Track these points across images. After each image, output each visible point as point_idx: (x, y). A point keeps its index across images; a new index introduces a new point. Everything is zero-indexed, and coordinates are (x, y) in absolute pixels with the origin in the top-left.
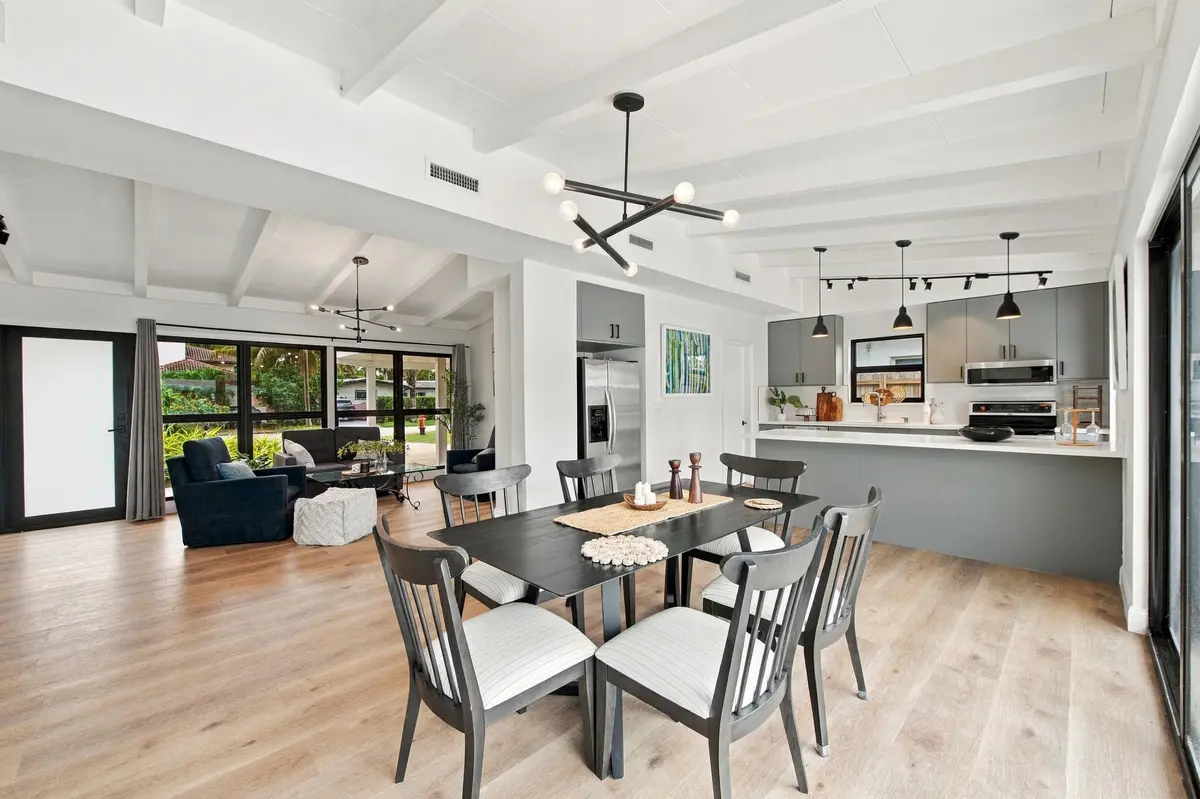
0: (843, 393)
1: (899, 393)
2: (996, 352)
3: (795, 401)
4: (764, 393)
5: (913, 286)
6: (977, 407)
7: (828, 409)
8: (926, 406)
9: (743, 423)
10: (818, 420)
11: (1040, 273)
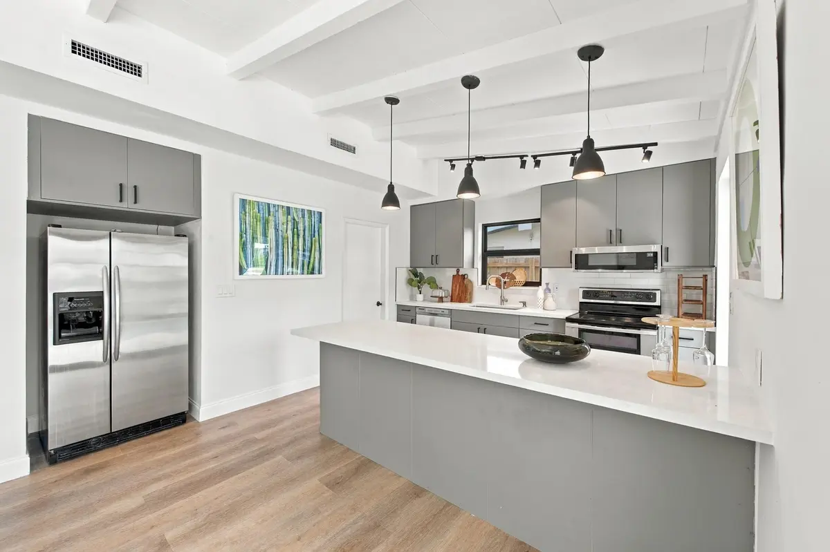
0: (475, 276)
1: (520, 276)
2: (604, 236)
3: (433, 283)
4: (403, 275)
5: (523, 164)
6: (587, 294)
7: (462, 290)
8: (541, 290)
9: (379, 304)
10: (452, 301)
11: (645, 146)
